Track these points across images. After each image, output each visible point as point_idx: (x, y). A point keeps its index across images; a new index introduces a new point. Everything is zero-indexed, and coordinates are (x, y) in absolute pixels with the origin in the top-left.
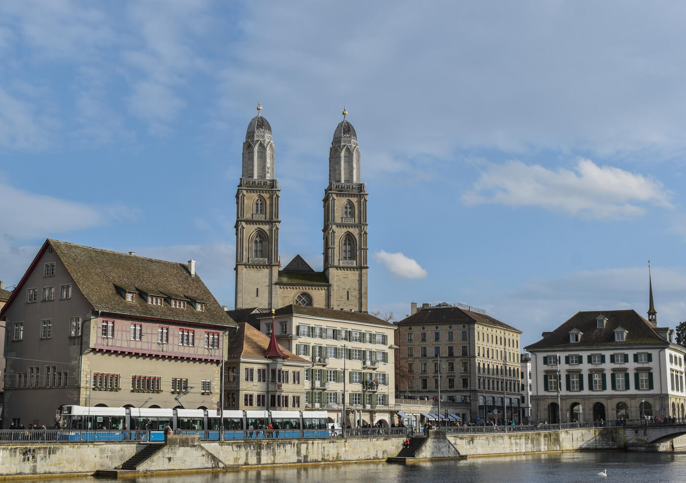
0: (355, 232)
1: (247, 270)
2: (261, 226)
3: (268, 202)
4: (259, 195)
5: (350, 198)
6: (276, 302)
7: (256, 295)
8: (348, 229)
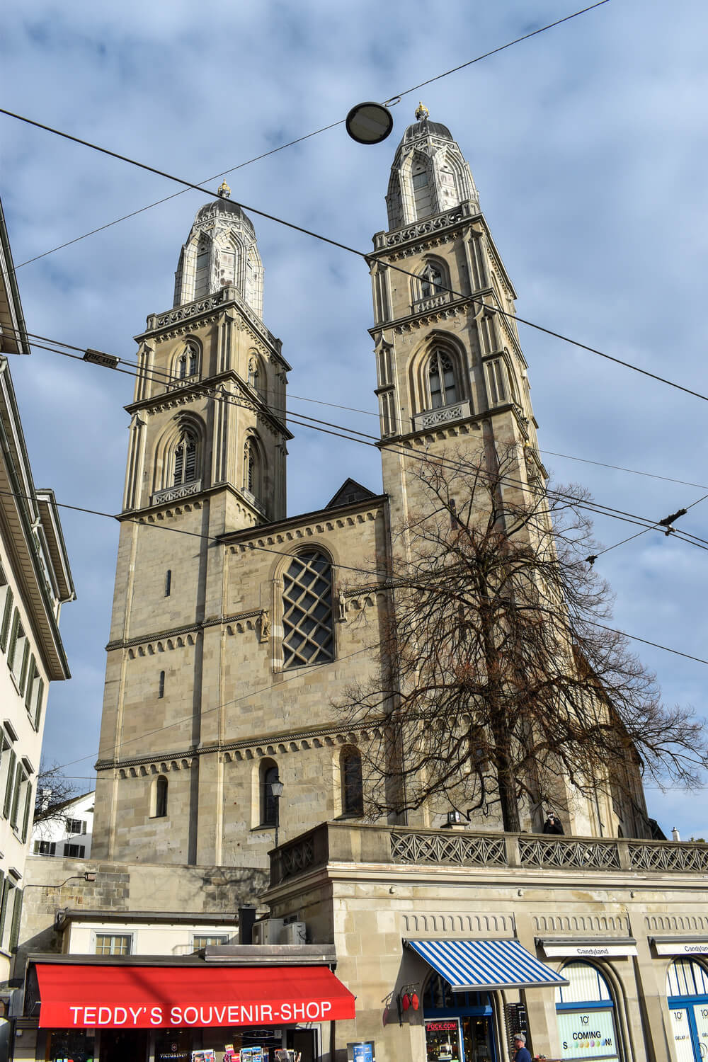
0: (455, 325)
1: (146, 529)
2: (188, 406)
3: (207, 344)
4: (187, 336)
5: (432, 251)
6: (218, 595)
7: (163, 593)
8: (432, 326)
